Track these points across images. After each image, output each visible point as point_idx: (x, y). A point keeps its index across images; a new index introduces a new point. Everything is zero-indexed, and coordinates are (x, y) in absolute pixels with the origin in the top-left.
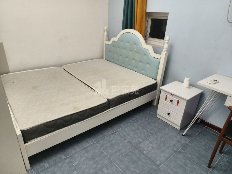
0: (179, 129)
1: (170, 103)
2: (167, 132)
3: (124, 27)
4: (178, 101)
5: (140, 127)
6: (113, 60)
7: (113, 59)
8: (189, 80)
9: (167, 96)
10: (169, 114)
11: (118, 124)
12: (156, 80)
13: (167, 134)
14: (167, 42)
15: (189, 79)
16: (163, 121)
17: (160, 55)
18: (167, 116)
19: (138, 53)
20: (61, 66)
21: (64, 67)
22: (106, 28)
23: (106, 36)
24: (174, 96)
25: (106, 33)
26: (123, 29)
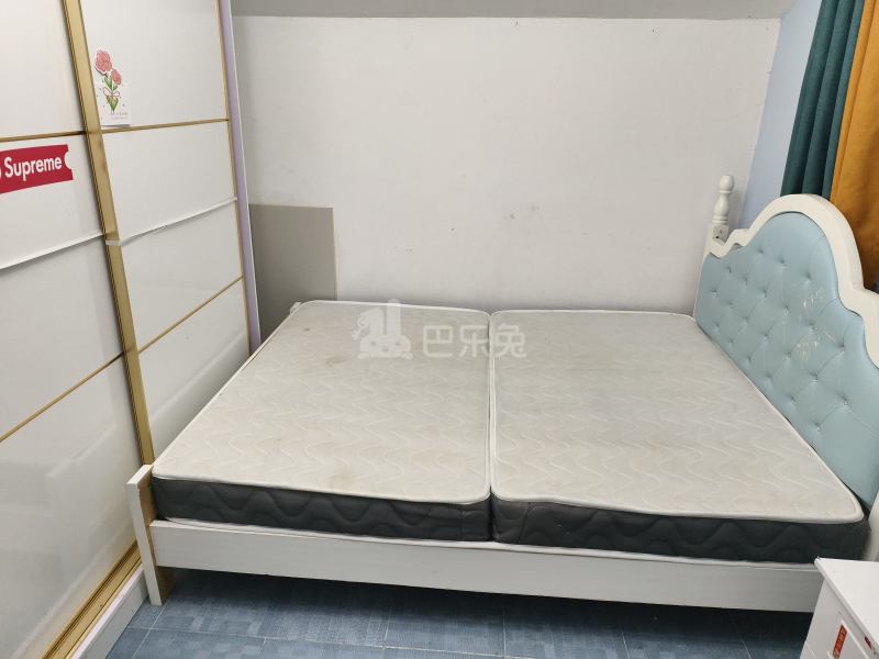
3: (791, 184)
6: (716, 328)
7: (718, 325)
9: (843, 632)
11: (537, 635)
22: (725, 181)
23: (718, 219)
25: (721, 205)
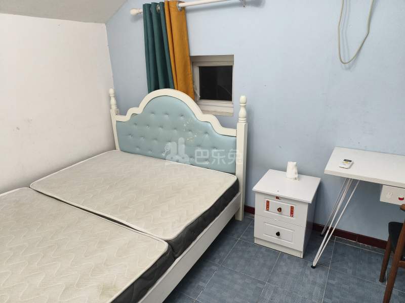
0: (302, 257)
1: (277, 214)
2: (285, 269)
3: (153, 87)
4: (292, 208)
5: (236, 276)
6: (138, 149)
7: (138, 147)
8: (296, 165)
9: (268, 202)
10: (278, 234)
12: (234, 174)
13: (288, 273)
14: (243, 106)
15: (295, 163)
16: (268, 249)
17: (235, 130)
18: (275, 239)
19: (190, 131)
20: (27, 184)
21: (34, 185)
22: (112, 91)
23: (114, 107)
24: (282, 200)
25: (113, 101)
26: (150, 91)
